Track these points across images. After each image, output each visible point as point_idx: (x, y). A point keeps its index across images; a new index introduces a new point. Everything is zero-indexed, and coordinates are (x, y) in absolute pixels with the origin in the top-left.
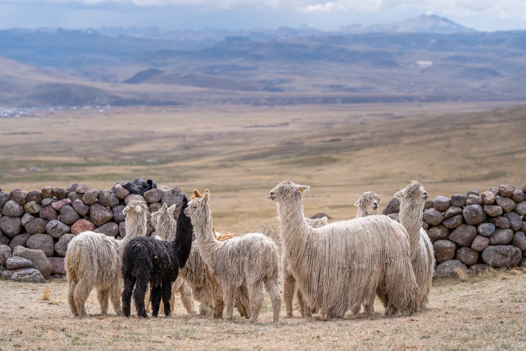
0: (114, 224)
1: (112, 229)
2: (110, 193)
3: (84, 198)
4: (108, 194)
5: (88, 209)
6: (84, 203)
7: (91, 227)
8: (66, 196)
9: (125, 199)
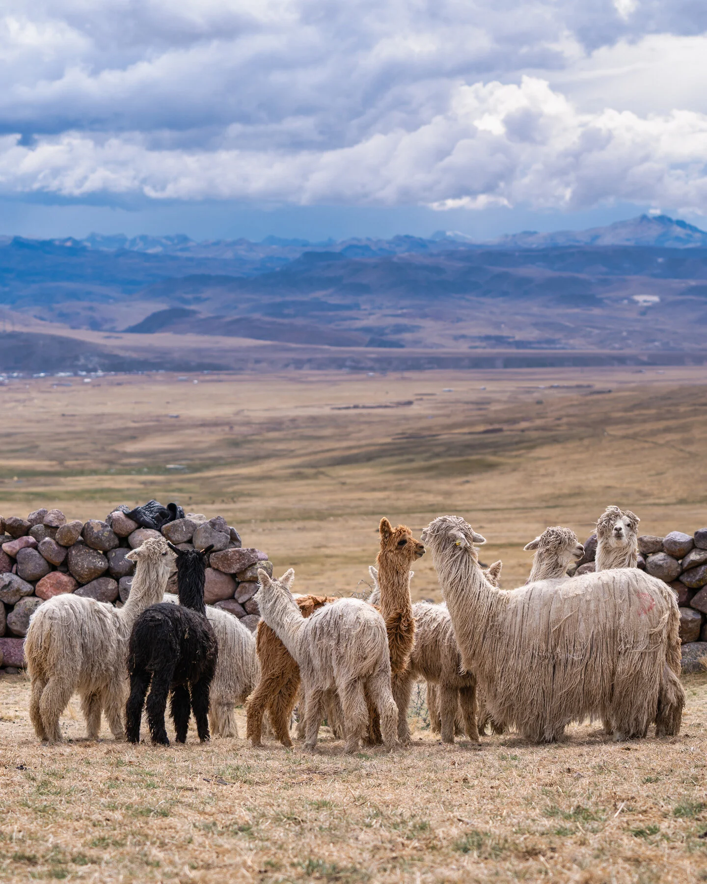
0: (111, 580)
1: (107, 589)
2: (104, 526)
3: (57, 536)
4: (100, 528)
5: (64, 554)
6: (57, 543)
7: (71, 586)
8: (27, 531)
9: (130, 538)
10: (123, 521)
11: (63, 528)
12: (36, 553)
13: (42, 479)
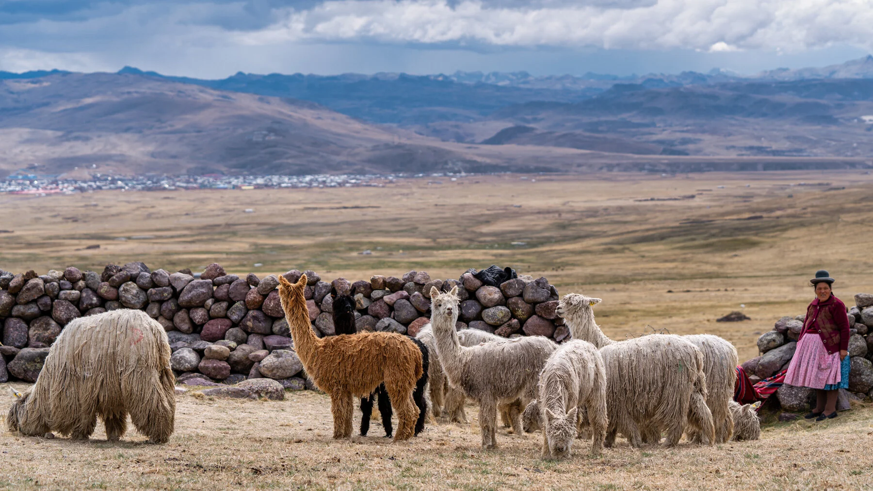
3: (423, 290)
6: (424, 296)
8: (402, 287)
9: (477, 292)
10: (472, 280)
11: (428, 285)
12: (407, 303)
13: (421, 252)
